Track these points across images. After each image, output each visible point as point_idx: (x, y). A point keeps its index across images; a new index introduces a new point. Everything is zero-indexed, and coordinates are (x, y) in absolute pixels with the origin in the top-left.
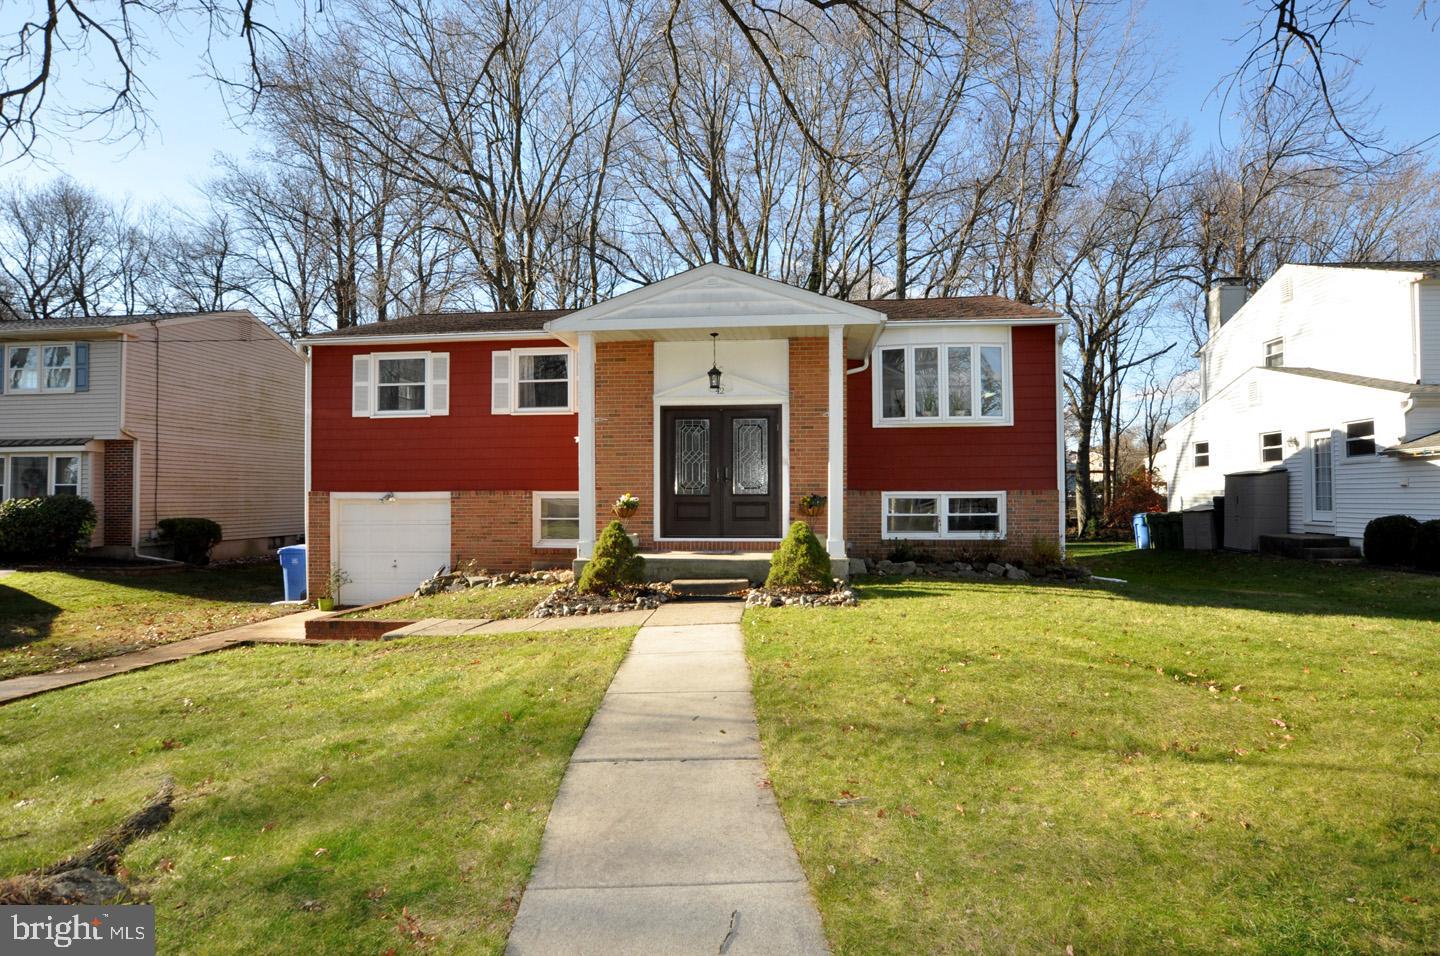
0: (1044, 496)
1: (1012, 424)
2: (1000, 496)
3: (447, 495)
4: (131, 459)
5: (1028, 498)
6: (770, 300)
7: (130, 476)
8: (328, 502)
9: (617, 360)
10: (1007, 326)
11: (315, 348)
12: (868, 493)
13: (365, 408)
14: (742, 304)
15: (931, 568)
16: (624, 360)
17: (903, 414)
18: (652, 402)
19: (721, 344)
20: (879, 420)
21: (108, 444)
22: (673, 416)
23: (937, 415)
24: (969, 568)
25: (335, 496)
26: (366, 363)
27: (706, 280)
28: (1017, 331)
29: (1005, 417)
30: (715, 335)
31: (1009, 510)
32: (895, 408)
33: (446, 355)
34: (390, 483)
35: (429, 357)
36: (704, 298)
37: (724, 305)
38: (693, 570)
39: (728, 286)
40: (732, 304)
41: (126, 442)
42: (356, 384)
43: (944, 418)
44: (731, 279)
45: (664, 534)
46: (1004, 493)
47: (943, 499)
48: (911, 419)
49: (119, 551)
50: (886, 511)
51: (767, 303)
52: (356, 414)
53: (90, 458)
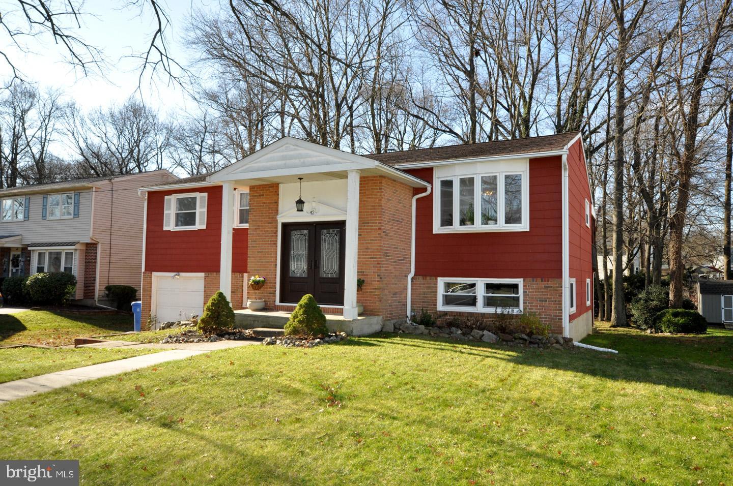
0: (552, 283)
1: (528, 230)
2: (519, 281)
3: (202, 274)
4: (96, 253)
5: (540, 284)
6: (316, 156)
7: (95, 262)
8: (151, 277)
9: (260, 196)
10: (525, 158)
11: (149, 193)
12: (428, 278)
13: (169, 226)
14: (302, 160)
15: (434, 331)
16: (263, 195)
17: (451, 224)
18: (277, 221)
19: (304, 184)
20: (437, 228)
21: (87, 244)
22: (288, 228)
23: (473, 224)
24: (459, 332)
25: (155, 274)
26: (170, 199)
27: (284, 147)
28: (533, 161)
29: (524, 226)
30: (300, 179)
31: (525, 292)
32: (447, 220)
33: (206, 194)
34: (178, 268)
35: (198, 195)
36: (284, 158)
37: (293, 161)
38: (270, 323)
39: (295, 150)
40: (297, 161)
41: (94, 244)
42: (165, 212)
43: (478, 226)
44: (297, 146)
45: (281, 301)
46: (522, 279)
47: (481, 284)
48: (457, 228)
49: (89, 302)
50: (441, 291)
51: (314, 159)
52: (165, 228)
53: (78, 252)
